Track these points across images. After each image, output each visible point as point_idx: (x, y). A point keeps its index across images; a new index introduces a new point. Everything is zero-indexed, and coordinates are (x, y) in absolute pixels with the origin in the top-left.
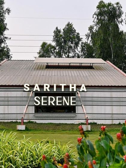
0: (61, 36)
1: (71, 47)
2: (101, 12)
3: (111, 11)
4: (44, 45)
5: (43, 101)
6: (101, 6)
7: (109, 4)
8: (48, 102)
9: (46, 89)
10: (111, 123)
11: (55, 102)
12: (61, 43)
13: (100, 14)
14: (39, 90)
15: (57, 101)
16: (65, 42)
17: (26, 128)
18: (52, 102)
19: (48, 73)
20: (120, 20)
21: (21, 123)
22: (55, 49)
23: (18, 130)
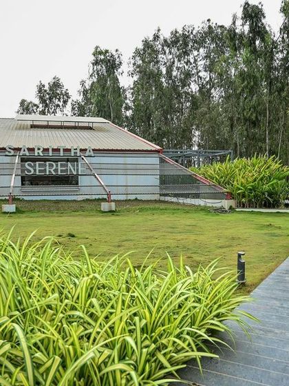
0: (45, 91)
1: (58, 106)
2: (97, 60)
3: (109, 60)
4: (23, 102)
5: (38, 168)
6: (97, 52)
7: (107, 51)
8: (45, 170)
9: (38, 153)
10: (125, 199)
11: (56, 170)
12: (45, 101)
13: (96, 63)
14: (28, 154)
15: (59, 168)
16: (50, 99)
17: (16, 208)
18: (52, 170)
19: (36, 134)
20: (120, 70)
21: (8, 200)
22: (38, 107)
23: (5, 213)
